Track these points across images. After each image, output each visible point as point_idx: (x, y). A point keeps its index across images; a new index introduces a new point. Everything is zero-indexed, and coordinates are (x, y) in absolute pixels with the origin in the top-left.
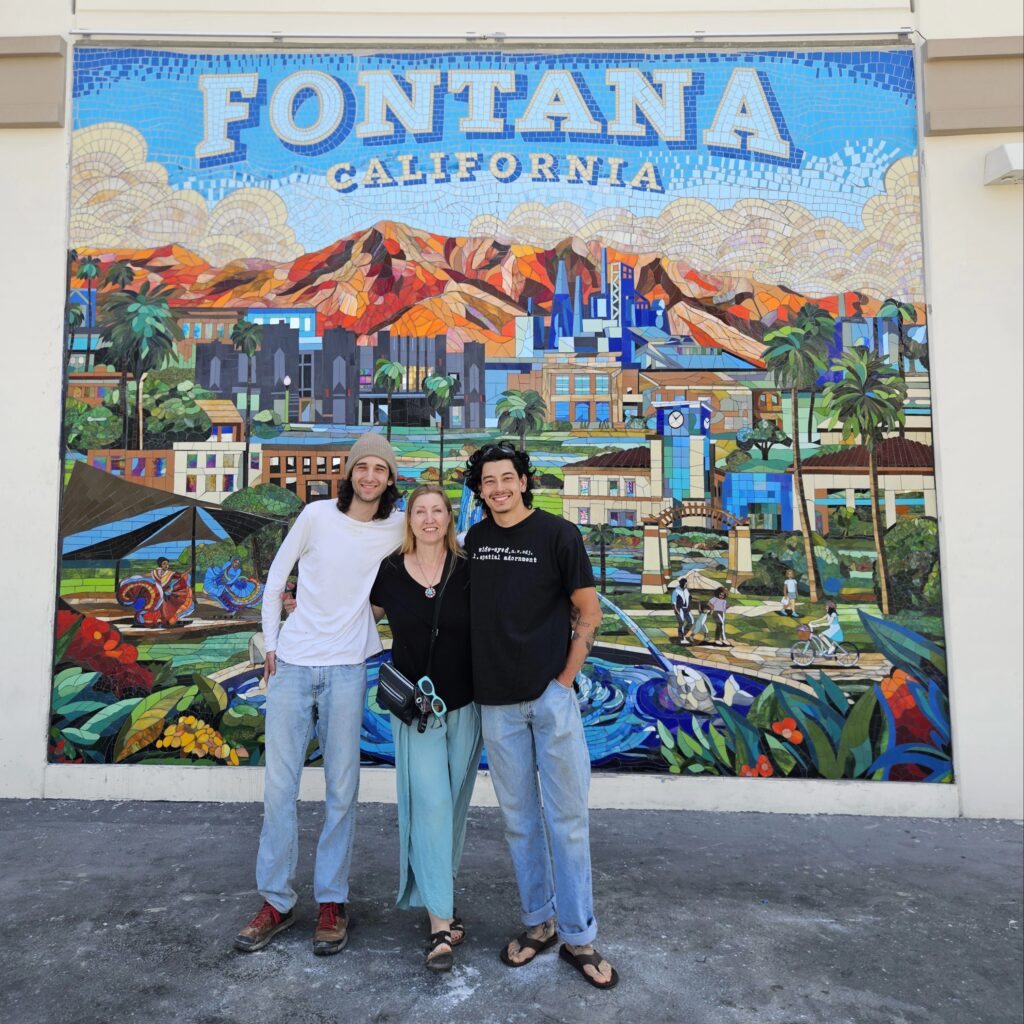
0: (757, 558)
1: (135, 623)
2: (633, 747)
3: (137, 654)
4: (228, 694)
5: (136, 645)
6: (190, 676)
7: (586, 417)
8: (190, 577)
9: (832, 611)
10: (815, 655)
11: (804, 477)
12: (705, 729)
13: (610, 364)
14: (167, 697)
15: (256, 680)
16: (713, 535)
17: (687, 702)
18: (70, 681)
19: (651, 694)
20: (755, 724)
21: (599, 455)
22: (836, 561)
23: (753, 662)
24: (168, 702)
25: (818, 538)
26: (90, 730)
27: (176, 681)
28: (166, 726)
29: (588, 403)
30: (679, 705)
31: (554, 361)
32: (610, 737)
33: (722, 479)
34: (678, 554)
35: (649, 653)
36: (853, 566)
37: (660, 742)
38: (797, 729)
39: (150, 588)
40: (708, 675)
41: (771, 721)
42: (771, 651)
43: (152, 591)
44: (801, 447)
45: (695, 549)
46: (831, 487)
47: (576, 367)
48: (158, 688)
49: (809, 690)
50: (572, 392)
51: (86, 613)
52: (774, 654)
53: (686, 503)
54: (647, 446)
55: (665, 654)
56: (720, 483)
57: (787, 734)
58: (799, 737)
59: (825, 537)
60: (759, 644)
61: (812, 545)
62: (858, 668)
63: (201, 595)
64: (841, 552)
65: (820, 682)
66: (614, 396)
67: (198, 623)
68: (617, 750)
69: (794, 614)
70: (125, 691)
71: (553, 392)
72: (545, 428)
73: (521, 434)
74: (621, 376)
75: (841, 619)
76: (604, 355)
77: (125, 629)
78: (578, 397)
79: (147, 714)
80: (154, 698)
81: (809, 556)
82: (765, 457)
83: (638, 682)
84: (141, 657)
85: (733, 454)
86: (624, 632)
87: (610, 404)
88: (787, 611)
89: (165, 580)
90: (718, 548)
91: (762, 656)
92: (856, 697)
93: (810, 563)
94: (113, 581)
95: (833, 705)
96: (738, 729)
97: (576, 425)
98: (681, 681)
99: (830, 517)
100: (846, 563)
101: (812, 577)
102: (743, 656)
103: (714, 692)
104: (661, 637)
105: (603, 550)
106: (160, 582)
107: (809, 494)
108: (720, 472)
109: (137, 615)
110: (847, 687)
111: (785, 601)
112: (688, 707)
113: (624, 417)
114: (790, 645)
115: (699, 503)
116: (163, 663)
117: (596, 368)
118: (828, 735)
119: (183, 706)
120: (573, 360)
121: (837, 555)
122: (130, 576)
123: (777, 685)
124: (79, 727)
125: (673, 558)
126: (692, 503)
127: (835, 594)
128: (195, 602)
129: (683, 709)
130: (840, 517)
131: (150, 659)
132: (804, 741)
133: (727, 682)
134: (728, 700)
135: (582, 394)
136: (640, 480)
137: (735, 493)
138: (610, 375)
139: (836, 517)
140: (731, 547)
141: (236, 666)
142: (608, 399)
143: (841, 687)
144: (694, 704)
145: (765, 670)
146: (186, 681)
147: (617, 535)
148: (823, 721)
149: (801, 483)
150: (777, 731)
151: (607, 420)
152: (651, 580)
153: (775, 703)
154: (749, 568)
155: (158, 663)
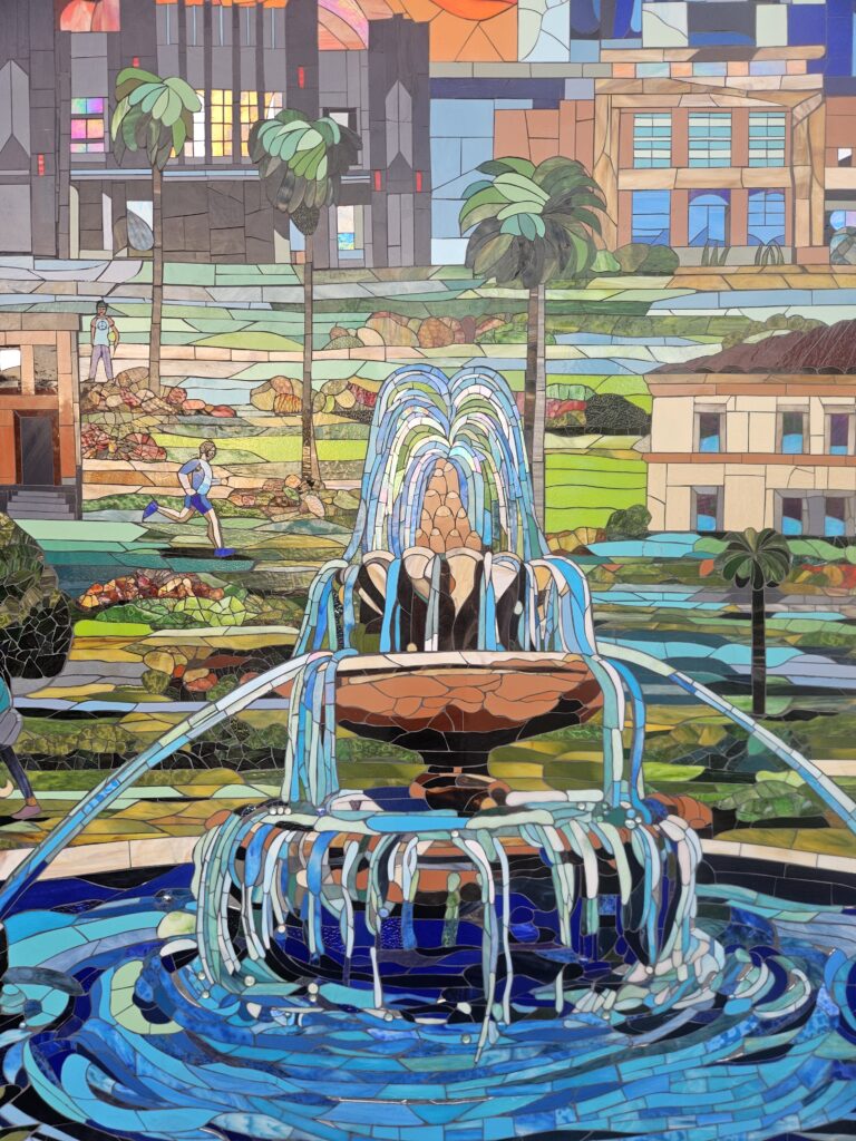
7: (718, 232)
13: (790, 83)
21: (753, 339)
29: (725, 193)
31: (628, 72)
47: (693, 89)
50: (679, 162)
66: (801, 172)
71: (626, 163)
72: (602, 263)
73: (532, 283)
74: (820, 116)
76: (774, 53)
78: (694, 177)
86: (814, 819)
87: (789, 194)
97: (689, 257)
105: (758, 600)
113: (829, 232)
117: (749, 94)
120: (684, 70)
135: (710, 166)
138: (787, 112)
142: (783, 180)
147: (800, 560)
151: (776, 243)
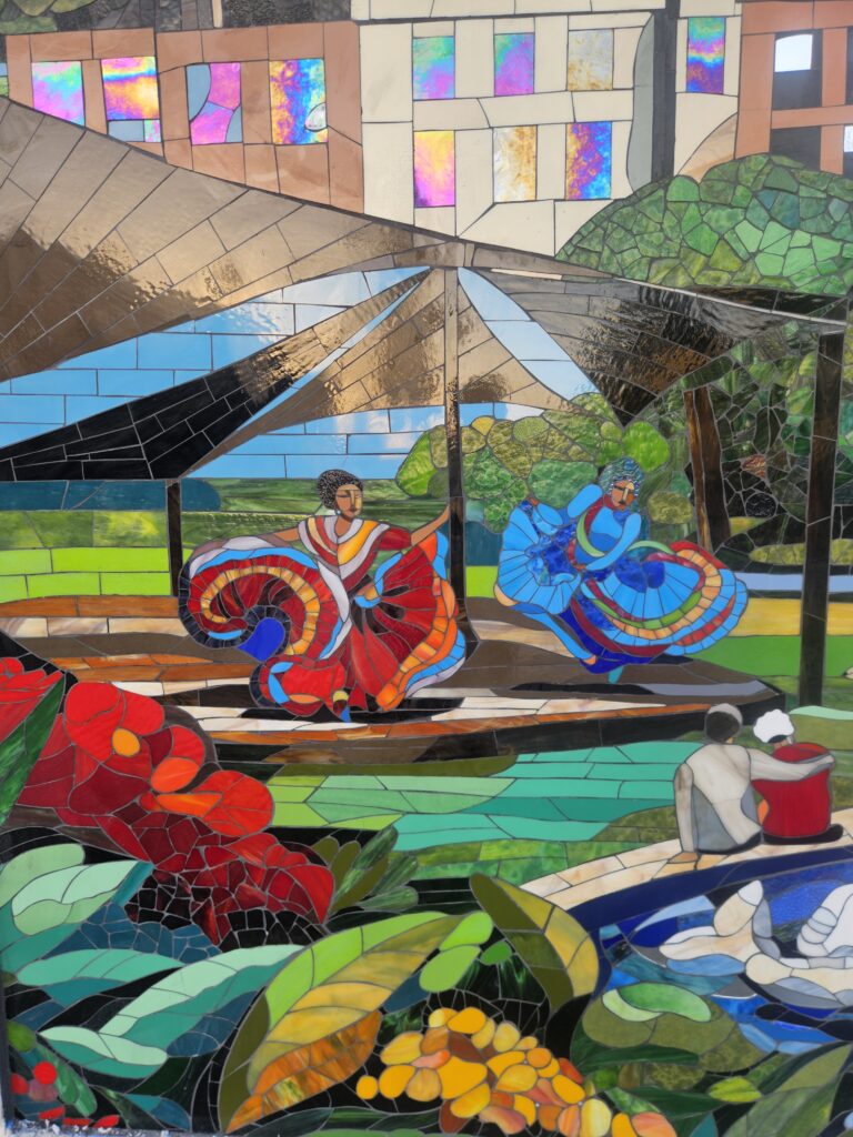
1: (252, 701)
3: (267, 804)
4: (602, 945)
5: (265, 774)
6: (463, 882)
8: (444, 544)
14: (382, 948)
15: (700, 904)
18: (51, 887)
24: (389, 961)
26: (134, 1035)
27: (412, 896)
28: (387, 1035)
39: (297, 583)
43: (307, 595)
48: (349, 918)
51: (76, 667)
63: (490, 609)
67: (480, 708)
70: (237, 920)
77: (221, 722)
79: (321, 996)
80: (338, 947)
84: (284, 817)
89: (352, 554)
94: (162, 557)
106: (333, 562)
109: (259, 676)
116: (365, 837)
119: (442, 976)
122: (223, 538)
124: (96, 1026)
128: (469, 633)
131: (316, 822)
141: (628, 858)
146: (448, 897)
155: (344, 835)
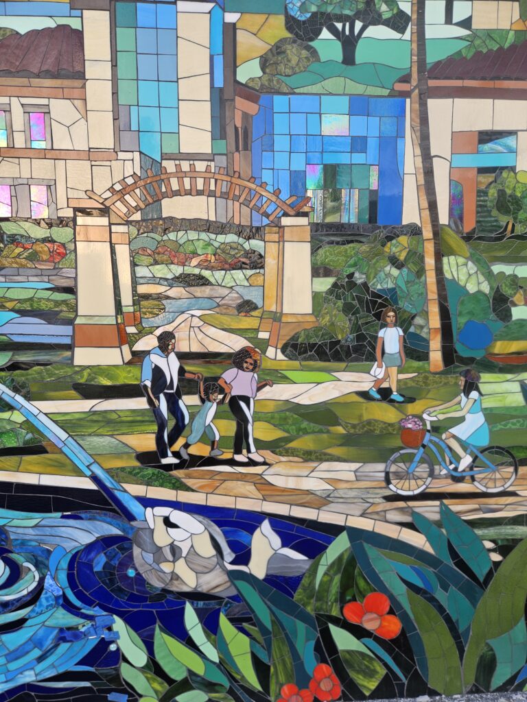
0: (325, 284)
2: (61, 670)
9: (471, 386)
10: (432, 474)
11: (432, 103)
12: (210, 625)
16: (231, 238)
17: (175, 577)
19: (98, 568)
20: (309, 609)
22: (486, 288)
23: (308, 492)
25: (453, 239)
30: (158, 584)
32: (14, 655)
33: (252, 108)
34: (155, 280)
35: (93, 486)
36: (519, 297)
37: (118, 657)
38: (391, 612)
40: (220, 524)
41: (342, 600)
42: (345, 471)
44: (429, 33)
45: (192, 269)
46: (487, 126)
49: (417, 540)
52: (352, 477)
53: (170, 166)
54: (75, 24)
55: (126, 486)
56: (246, 116)
57: (370, 623)
58: (394, 627)
59: (468, 238)
60: (322, 457)
61: (439, 256)
62: (514, 494)
64: (497, 268)
65: (439, 524)
68: (29, 677)
69: (395, 396)
75: (488, 403)
81: (431, 278)
82: (349, 59)
83: (70, 546)
85: (278, 49)
86: (35, 448)
88: (380, 391)
90: (241, 267)
91: (328, 481)
92: (505, 548)
93: (433, 294)
95: (461, 564)
96: (276, 621)
98: (162, 537)
99: (482, 193)
100: (507, 291)
101: (435, 322)
102: (291, 483)
103: (229, 555)
104: (118, 455)
107: (440, 144)
108: (248, 92)
110: (492, 532)
111: (378, 371)
112: (176, 587)
114: (383, 456)
115: (201, 166)
118: (448, 619)
121: (489, 275)
123: (356, 535)
125: (142, 289)
126: (185, 166)
127: (479, 355)
129: (165, 591)
130: (502, 193)
132: (403, 632)
133: (257, 533)
134: (258, 567)
136: (61, 109)
137: (281, 143)
139: (493, 192)
140: (270, 262)
143: (479, 532)
144: (189, 581)
145: (332, 507)
147: (13, 239)
148: (440, 595)
149: (424, 120)
150: (353, 620)
152: (96, 337)
153: (349, 568)
154: (307, 307)
